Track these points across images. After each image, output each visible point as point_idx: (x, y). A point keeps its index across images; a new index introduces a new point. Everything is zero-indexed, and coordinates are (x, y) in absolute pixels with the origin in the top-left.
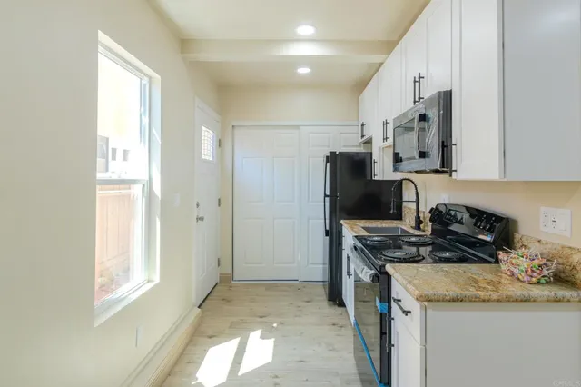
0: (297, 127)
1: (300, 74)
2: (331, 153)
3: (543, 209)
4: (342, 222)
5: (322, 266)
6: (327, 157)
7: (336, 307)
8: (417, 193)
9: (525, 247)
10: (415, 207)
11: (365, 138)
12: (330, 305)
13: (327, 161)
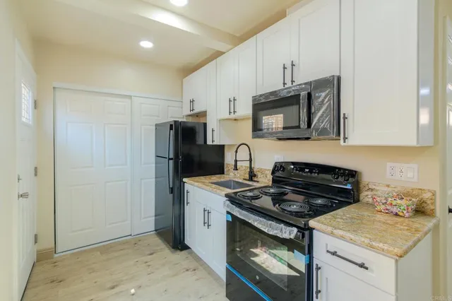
0: (130, 97)
1: (143, 48)
2: (175, 122)
3: (389, 164)
4: (185, 180)
5: (154, 218)
6: (171, 126)
7: (178, 252)
8: (250, 154)
9: (372, 190)
10: (248, 165)
11: (194, 112)
12: (172, 252)
13: (171, 129)
